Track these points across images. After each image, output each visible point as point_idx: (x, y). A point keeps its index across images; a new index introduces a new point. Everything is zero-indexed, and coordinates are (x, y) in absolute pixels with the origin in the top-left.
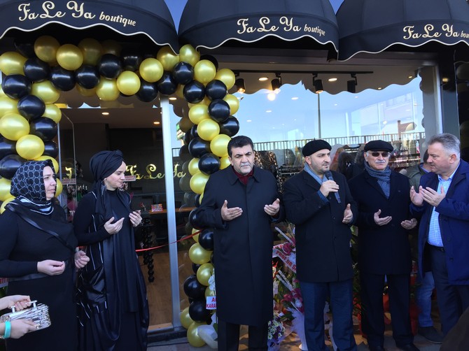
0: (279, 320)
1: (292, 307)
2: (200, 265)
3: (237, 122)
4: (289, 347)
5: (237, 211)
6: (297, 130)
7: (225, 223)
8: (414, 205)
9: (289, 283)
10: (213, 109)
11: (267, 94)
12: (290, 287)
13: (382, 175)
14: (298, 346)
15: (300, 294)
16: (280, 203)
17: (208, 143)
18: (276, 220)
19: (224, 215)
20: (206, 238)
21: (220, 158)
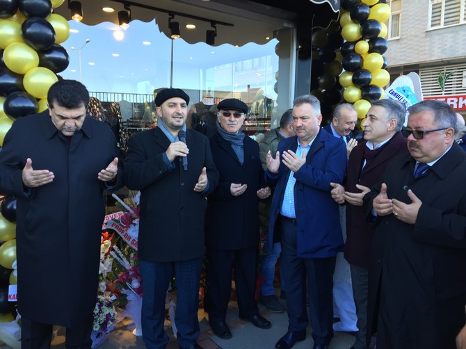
0: (109, 305)
1: (127, 288)
2: (4, 242)
3: (66, 55)
4: (121, 334)
5: (46, 176)
6: (148, 82)
7: (30, 191)
8: (269, 171)
9: (125, 260)
10: (28, 30)
11: (114, 31)
12: (127, 265)
13: (236, 139)
14: (131, 331)
15: (138, 272)
16: (120, 165)
17: (21, 77)
18: (111, 187)
19: (26, 180)
20: (12, 206)
21: (39, 100)
